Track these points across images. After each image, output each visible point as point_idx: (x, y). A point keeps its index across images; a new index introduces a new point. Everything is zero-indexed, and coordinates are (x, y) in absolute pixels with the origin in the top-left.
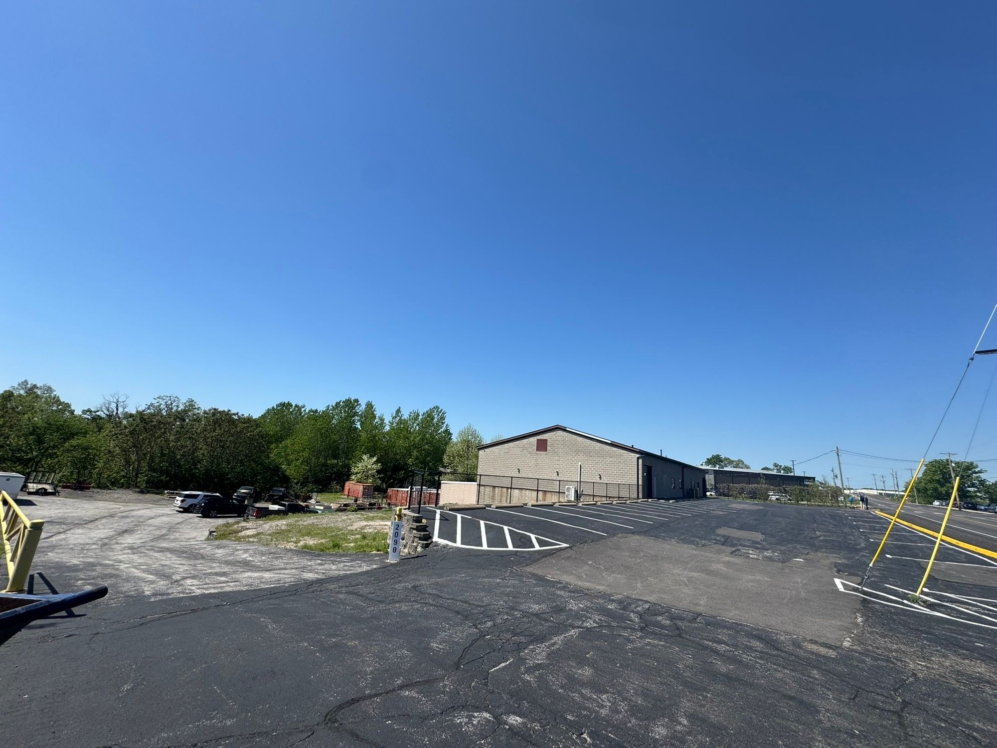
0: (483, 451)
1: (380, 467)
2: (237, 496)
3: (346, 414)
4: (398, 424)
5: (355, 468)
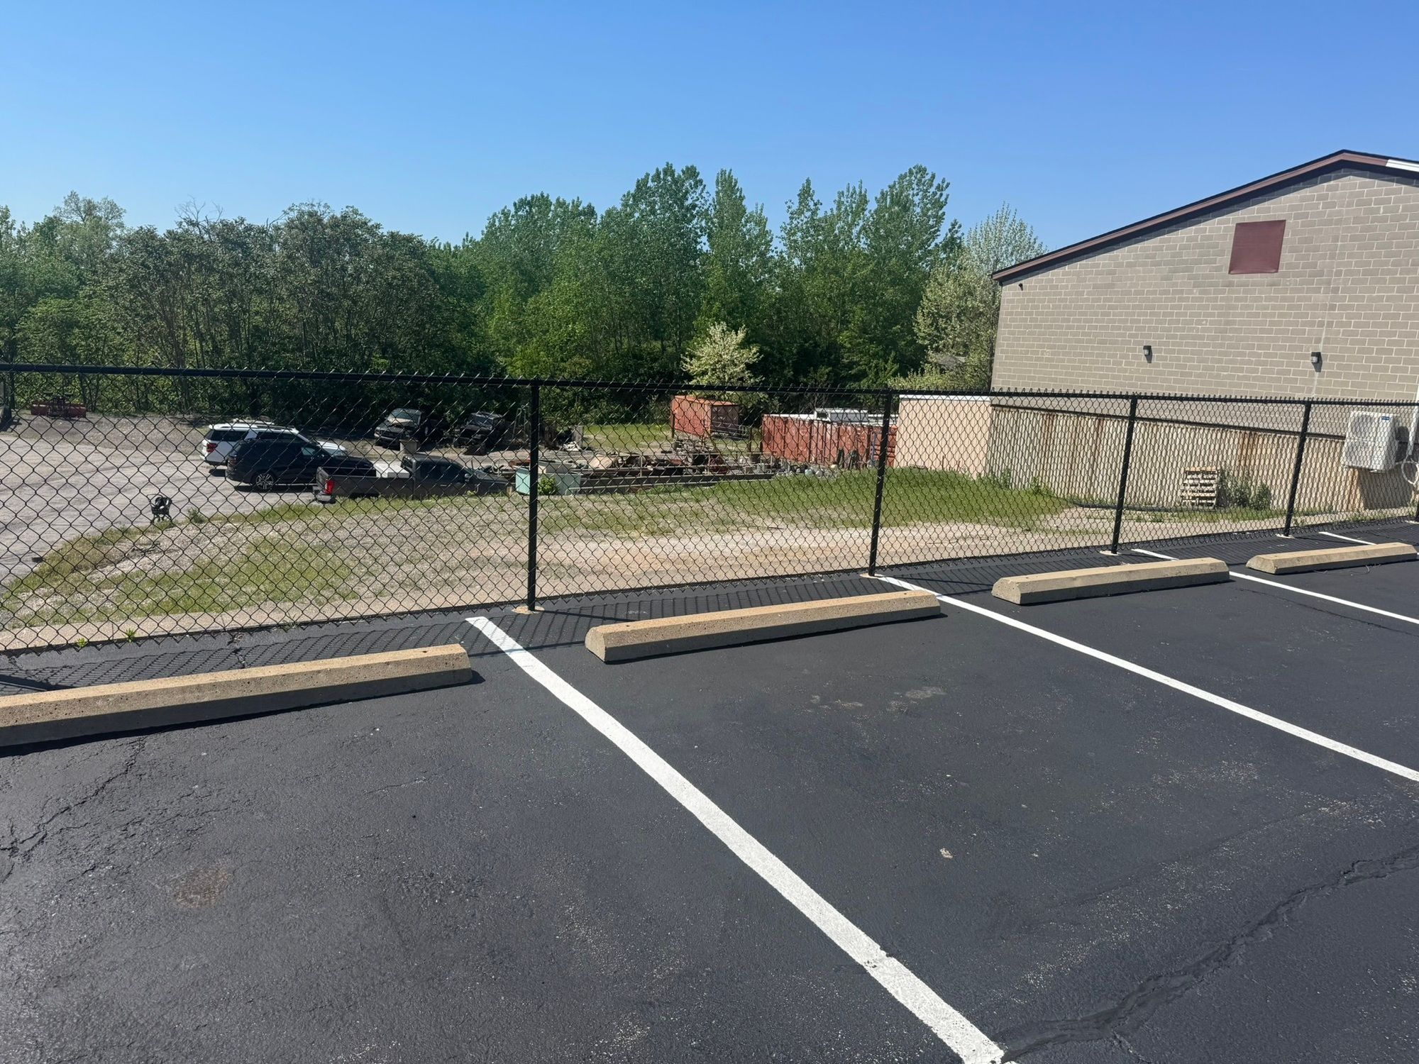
0: (1016, 285)
1: (758, 357)
2: (382, 433)
3: (667, 215)
4: (809, 232)
5: (691, 360)
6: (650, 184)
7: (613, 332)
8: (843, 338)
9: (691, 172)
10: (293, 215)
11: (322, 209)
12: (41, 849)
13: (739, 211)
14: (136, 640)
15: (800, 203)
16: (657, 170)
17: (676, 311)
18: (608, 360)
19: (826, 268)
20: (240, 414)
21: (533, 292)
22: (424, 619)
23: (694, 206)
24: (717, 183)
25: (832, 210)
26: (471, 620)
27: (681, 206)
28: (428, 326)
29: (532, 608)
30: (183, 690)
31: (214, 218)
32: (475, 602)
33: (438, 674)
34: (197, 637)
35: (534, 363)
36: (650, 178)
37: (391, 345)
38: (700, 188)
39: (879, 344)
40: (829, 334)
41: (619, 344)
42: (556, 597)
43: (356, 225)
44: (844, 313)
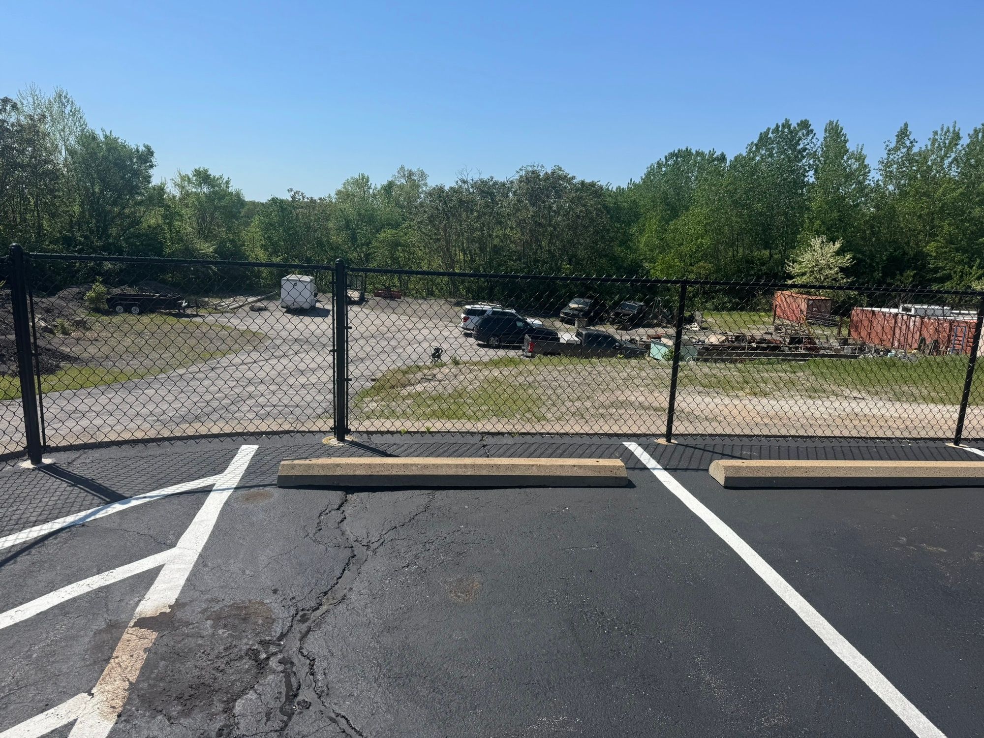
1: (851, 262)
2: (566, 314)
3: (782, 157)
4: (904, 164)
5: (793, 264)
6: (770, 135)
7: (731, 244)
8: (931, 248)
9: (805, 125)
10: (523, 173)
11: (539, 168)
12: (381, 549)
13: (842, 150)
14: (431, 433)
15: (897, 142)
16: (777, 125)
17: (783, 228)
18: (726, 264)
19: (917, 192)
20: (483, 299)
21: (674, 218)
22: (596, 439)
23: (805, 149)
24: (826, 131)
25: (926, 146)
26: (626, 444)
27: (794, 150)
28: (600, 243)
29: (669, 441)
30: (457, 466)
31: (476, 178)
32: (629, 432)
33: (605, 478)
34: (464, 435)
35: (670, 267)
36: (771, 131)
37: (575, 256)
38: (811, 136)
39: (964, 253)
40: (917, 244)
41: (735, 253)
42: (686, 435)
43: (561, 178)
44: (932, 227)
